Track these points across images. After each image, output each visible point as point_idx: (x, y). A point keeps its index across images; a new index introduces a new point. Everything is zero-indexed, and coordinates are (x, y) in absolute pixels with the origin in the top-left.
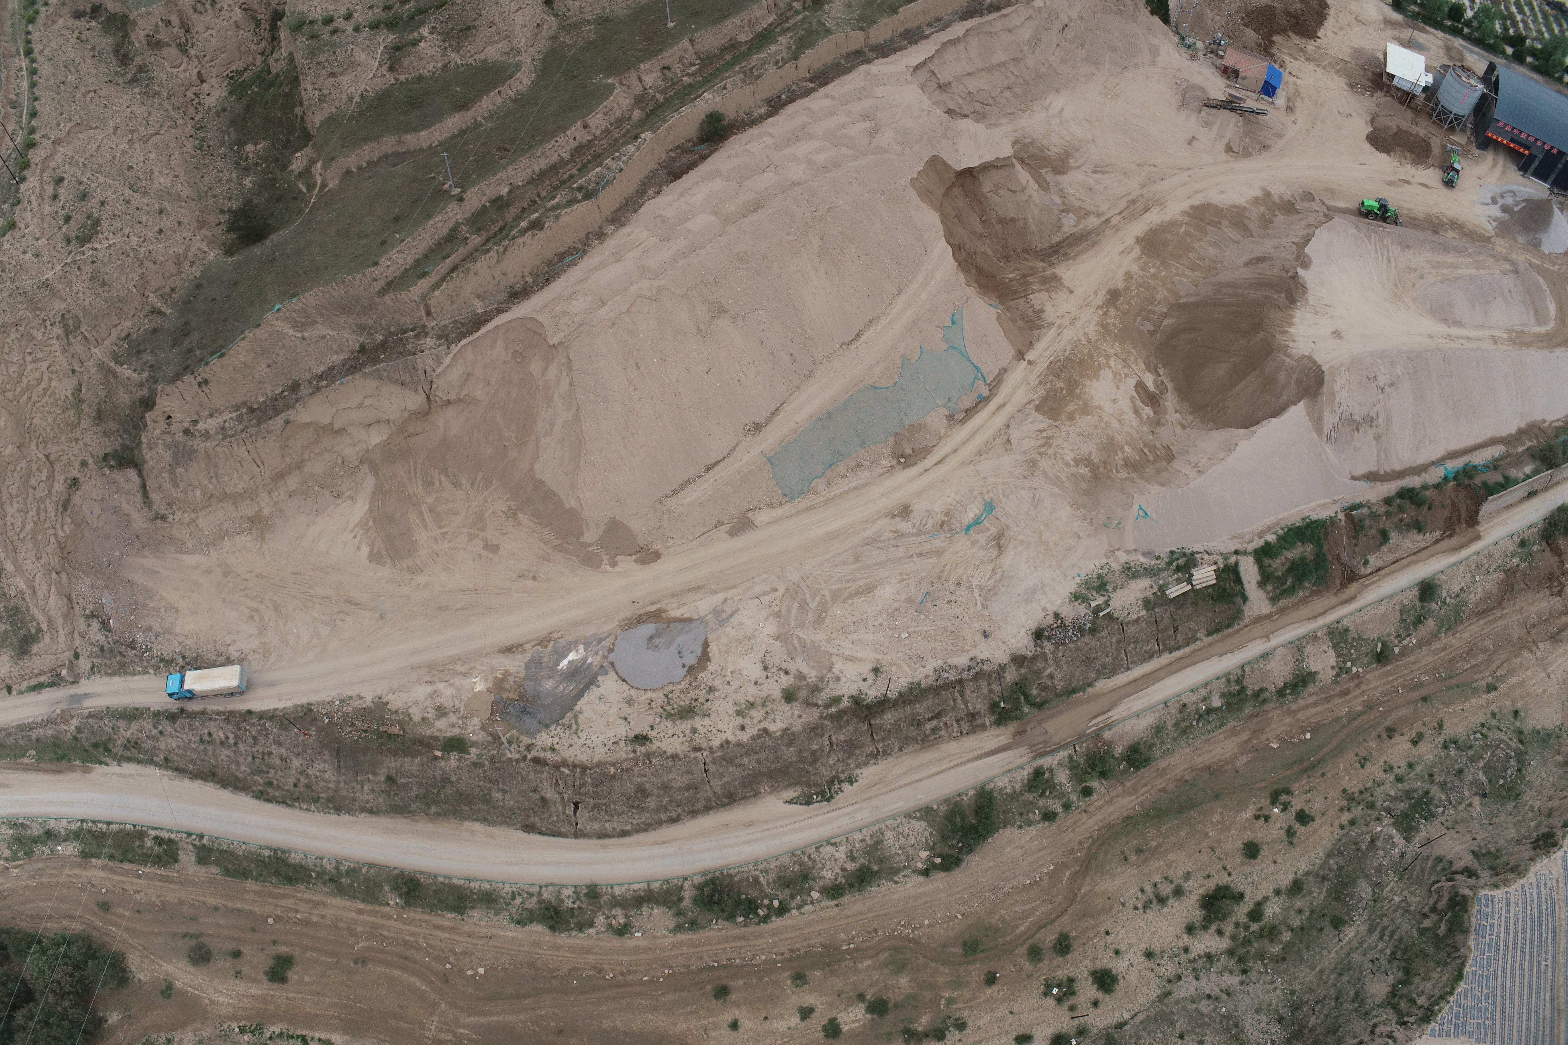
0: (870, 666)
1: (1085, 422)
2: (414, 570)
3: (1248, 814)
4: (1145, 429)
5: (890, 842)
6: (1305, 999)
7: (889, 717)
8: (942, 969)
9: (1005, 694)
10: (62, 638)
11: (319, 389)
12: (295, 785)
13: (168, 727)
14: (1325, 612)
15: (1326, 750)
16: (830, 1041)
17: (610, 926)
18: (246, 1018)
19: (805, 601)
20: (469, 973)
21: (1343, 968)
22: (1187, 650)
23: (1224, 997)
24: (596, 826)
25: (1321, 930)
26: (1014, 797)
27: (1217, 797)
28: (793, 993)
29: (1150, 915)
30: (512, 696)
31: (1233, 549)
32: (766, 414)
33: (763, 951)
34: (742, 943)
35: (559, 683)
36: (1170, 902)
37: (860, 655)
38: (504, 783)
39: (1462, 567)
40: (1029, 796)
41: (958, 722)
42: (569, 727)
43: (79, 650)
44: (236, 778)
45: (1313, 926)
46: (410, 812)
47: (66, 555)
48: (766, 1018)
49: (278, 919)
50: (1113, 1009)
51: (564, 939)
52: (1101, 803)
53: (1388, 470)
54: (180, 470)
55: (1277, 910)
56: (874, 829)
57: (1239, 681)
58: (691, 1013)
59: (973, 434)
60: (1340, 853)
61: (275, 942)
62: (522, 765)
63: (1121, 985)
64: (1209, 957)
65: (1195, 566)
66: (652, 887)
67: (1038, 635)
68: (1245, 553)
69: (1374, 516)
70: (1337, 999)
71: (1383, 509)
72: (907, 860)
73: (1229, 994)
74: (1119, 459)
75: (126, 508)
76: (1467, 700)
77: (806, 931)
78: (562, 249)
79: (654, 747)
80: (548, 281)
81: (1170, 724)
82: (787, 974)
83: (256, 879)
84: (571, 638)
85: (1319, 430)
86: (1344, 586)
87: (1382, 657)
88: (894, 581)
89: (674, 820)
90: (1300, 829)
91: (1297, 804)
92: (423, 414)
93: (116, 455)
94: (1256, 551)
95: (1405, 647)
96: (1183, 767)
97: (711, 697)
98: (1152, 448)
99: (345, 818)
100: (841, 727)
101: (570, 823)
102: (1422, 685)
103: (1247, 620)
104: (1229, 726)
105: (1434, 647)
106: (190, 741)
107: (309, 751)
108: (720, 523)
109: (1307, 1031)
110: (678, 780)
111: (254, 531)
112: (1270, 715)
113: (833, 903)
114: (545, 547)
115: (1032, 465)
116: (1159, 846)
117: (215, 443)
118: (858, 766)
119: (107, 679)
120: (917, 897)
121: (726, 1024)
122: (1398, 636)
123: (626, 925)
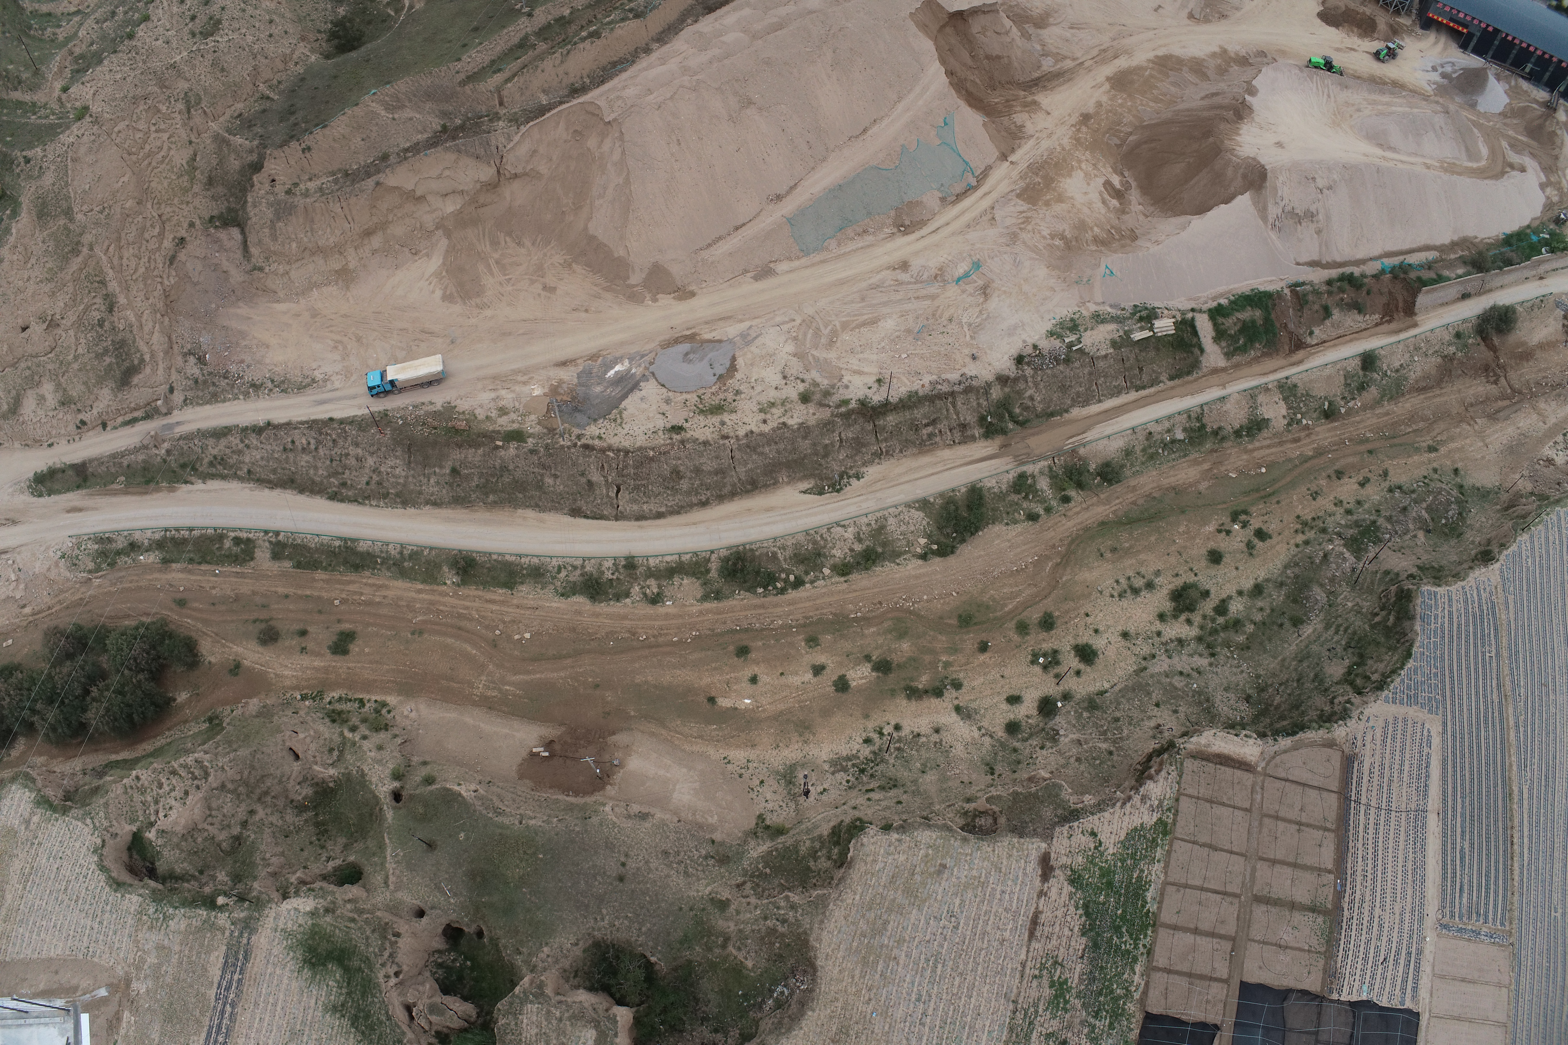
0: (874, 378)
1: (1058, 208)
2: (481, 307)
3: (1211, 528)
4: (1112, 216)
5: (893, 528)
6: (1269, 682)
7: (891, 419)
8: (940, 637)
9: (992, 409)
10: (161, 371)
11: (406, 158)
12: (368, 483)
13: (253, 440)
14: (1275, 371)
15: (1280, 484)
16: (840, 694)
17: (645, 594)
18: (308, 687)
19: (819, 329)
20: (517, 637)
21: (1303, 656)
22: (1152, 390)
23: (1194, 674)
24: (635, 507)
25: (1281, 625)
26: (1001, 496)
27: (1183, 512)
28: (807, 653)
29: (1124, 603)
30: (565, 398)
31: (1190, 307)
32: (785, 188)
33: (780, 617)
34: (762, 611)
35: (607, 388)
36: (1143, 593)
37: (866, 370)
38: (556, 469)
39: (1401, 346)
40: (1015, 497)
41: (951, 430)
42: (615, 420)
43: (174, 385)
44: (313, 482)
45: (1274, 623)
46: (470, 502)
47: (170, 302)
48: (782, 674)
49: (343, 601)
50: (1095, 679)
51: (603, 608)
52: (1078, 509)
53: (1329, 260)
54: (280, 224)
55: (1241, 608)
56: (878, 515)
57: (1199, 419)
58: (715, 669)
59: (963, 213)
60: (1296, 564)
61: (339, 621)
62: (573, 450)
63: (1100, 661)
64: (1180, 641)
65: (1156, 318)
66: (683, 559)
67: (1019, 360)
68: (1200, 311)
69: (1316, 293)
70: (1298, 681)
71: (1324, 288)
72: (908, 545)
73: (1199, 673)
74: (1089, 236)
75: (226, 265)
76: (1409, 456)
77: (818, 602)
78: (615, 59)
79: (688, 436)
80: (603, 82)
81: (1138, 449)
82: (801, 637)
83: (325, 569)
84: (618, 354)
85: (1264, 218)
86: (1292, 352)
87: (1329, 414)
88: (895, 316)
89: (704, 504)
90: (1259, 544)
91: (1256, 523)
92: (492, 186)
93: (221, 217)
94: (1210, 310)
95: (1350, 409)
96: (1151, 486)
97: (738, 398)
98: (1119, 230)
99: (411, 511)
100: (849, 426)
101: (612, 505)
102: (1367, 440)
103: (1205, 370)
104: (1192, 457)
105: (1378, 411)
106: (273, 451)
107: (383, 449)
108: (746, 271)
109: (1272, 708)
110: (709, 465)
111: (340, 282)
112: (1229, 452)
113: (843, 579)
114: (595, 288)
115: (1013, 237)
116: (1131, 547)
117: (313, 199)
118: (864, 464)
119: (198, 409)
120: (917, 577)
121: (746, 678)
122: (1343, 398)
123: (658, 594)
